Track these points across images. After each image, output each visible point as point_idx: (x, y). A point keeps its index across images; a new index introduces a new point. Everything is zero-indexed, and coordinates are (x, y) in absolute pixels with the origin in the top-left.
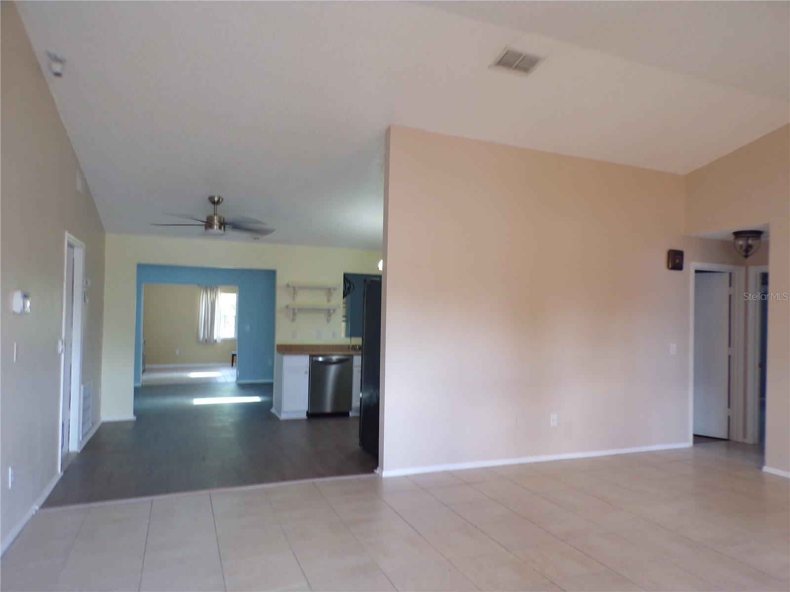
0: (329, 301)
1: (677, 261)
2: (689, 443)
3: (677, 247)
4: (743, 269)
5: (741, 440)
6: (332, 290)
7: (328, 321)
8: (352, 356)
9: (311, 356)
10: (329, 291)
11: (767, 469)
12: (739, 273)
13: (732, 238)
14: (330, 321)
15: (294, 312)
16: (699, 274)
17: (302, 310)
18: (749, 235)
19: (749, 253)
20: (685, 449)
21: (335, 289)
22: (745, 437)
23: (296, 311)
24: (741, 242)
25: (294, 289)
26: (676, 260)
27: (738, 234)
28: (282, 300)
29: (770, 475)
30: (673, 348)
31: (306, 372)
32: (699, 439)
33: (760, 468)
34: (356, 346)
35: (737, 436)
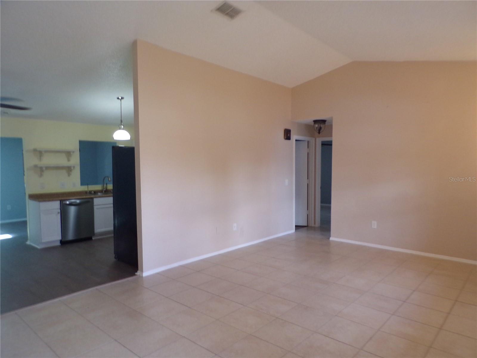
0: (69, 160)
1: (289, 135)
2: (293, 231)
3: (288, 127)
4: (314, 139)
5: (313, 225)
6: (72, 153)
7: (69, 175)
8: (92, 199)
9: (61, 201)
10: (68, 154)
11: (331, 239)
12: (312, 140)
13: (313, 123)
14: (71, 174)
15: (41, 170)
16: (297, 142)
17: (48, 168)
18: (320, 122)
19: (321, 132)
20: (292, 233)
21: (73, 152)
22: (315, 224)
23: (44, 169)
24: (317, 126)
25: (39, 153)
26: (287, 134)
27: (316, 122)
28: (30, 161)
29: (333, 241)
30: (287, 181)
31: (58, 213)
32: (297, 227)
33: (329, 238)
34: (92, 191)
35: (312, 224)
